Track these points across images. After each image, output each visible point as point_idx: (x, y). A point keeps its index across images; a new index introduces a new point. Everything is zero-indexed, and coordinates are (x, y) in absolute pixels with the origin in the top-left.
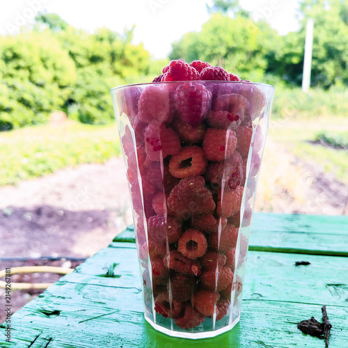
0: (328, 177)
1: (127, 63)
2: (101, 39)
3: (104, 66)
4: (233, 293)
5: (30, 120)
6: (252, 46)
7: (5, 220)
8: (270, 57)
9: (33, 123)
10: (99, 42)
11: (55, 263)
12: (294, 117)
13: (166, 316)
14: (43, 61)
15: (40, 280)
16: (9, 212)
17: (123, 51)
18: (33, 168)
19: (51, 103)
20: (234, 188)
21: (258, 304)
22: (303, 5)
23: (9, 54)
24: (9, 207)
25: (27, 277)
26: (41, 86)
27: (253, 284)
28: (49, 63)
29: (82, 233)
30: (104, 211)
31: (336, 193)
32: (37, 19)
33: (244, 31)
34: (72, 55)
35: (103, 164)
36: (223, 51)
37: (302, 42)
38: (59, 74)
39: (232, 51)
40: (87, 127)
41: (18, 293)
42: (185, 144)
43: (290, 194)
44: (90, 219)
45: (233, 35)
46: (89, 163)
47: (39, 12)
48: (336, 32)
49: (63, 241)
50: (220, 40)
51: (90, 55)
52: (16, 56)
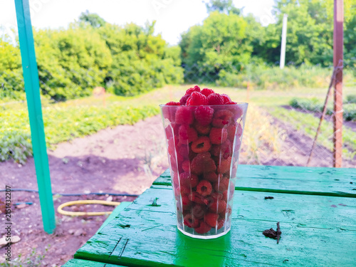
0: (299, 133)
1: (149, 51)
2: (130, 33)
3: (133, 53)
4: (226, 214)
5: (78, 93)
6: (242, 35)
7: (64, 167)
8: (255, 43)
9: (82, 96)
10: (128, 35)
11: (101, 197)
12: (274, 87)
13: (190, 227)
14: (88, 49)
15: (92, 210)
16: (66, 161)
17: (146, 41)
18: (82, 129)
19: (94, 81)
20: (226, 158)
21: (241, 221)
22: (280, 4)
23: (63, 44)
24: (66, 157)
25: (82, 208)
26: (85, 67)
27: (239, 210)
28: (92, 51)
29: (119, 176)
30: (135, 159)
31: (304, 146)
32: (81, 19)
33: (236, 24)
34: (109, 45)
35: (133, 125)
36: (220, 40)
37: (280, 31)
38: (99, 59)
39: (226, 39)
40: (120, 98)
41: (76, 219)
42: (200, 135)
43: (271, 146)
44: (125, 166)
45: (228, 27)
46: (123, 124)
47: (82, 13)
48: (305, 24)
49: (106, 182)
50: (218, 31)
51: (122, 45)
52: (68, 46)
